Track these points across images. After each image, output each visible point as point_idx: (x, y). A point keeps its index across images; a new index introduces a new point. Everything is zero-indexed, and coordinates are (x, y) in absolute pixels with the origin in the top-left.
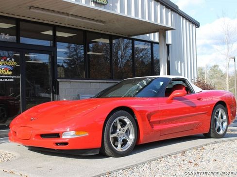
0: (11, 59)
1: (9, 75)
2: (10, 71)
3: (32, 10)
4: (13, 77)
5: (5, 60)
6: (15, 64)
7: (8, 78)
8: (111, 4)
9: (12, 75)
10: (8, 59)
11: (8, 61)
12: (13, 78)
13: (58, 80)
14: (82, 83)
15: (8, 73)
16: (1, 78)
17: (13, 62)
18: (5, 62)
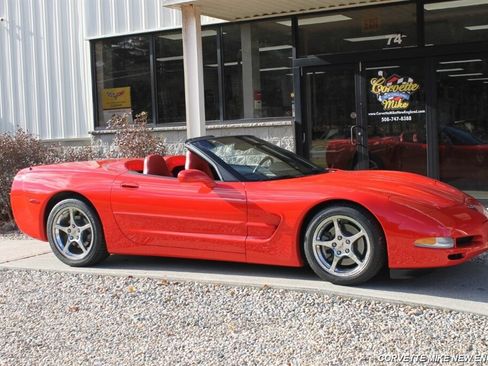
0: (406, 80)
1: (402, 110)
2: (403, 102)
4: (411, 112)
5: (395, 83)
6: (415, 87)
7: (400, 116)
9: (407, 109)
10: (400, 81)
11: (400, 84)
12: (411, 115)
15: (400, 105)
16: (386, 116)
17: (411, 85)
18: (393, 87)
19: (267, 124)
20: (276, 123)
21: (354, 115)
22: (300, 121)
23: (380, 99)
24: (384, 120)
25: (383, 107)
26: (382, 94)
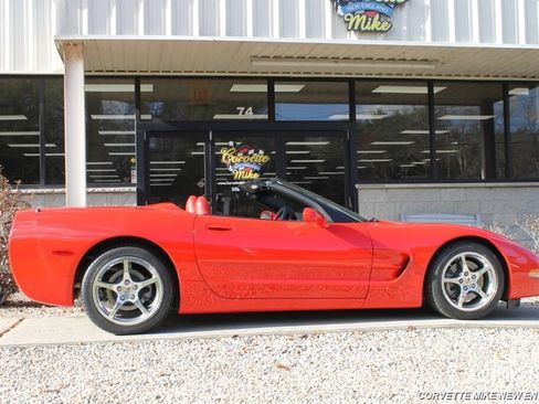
0: (256, 152)
2: (255, 172)
3: (254, 63)
5: (246, 154)
6: (265, 159)
8: (405, 28)
10: (251, 152)
11: (251, 156)
13: (357, 186)
14: (417, 191)
15: (250, 176)
16: (236, 186)
17: (261, 157)
18: (244, 158)
19: (107, 189)
20: (117, 189)
21: (201, 184)
22: (142, 188)
23: (230, 169)
24: (234, 189)
25: (233, 176)
26: (232, 164)
